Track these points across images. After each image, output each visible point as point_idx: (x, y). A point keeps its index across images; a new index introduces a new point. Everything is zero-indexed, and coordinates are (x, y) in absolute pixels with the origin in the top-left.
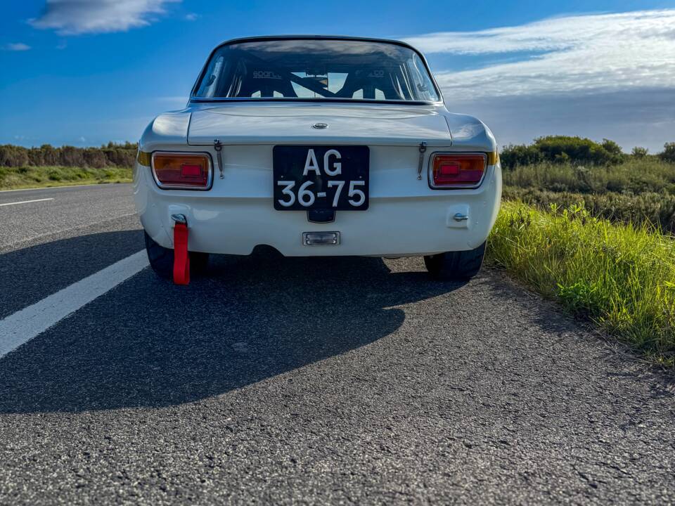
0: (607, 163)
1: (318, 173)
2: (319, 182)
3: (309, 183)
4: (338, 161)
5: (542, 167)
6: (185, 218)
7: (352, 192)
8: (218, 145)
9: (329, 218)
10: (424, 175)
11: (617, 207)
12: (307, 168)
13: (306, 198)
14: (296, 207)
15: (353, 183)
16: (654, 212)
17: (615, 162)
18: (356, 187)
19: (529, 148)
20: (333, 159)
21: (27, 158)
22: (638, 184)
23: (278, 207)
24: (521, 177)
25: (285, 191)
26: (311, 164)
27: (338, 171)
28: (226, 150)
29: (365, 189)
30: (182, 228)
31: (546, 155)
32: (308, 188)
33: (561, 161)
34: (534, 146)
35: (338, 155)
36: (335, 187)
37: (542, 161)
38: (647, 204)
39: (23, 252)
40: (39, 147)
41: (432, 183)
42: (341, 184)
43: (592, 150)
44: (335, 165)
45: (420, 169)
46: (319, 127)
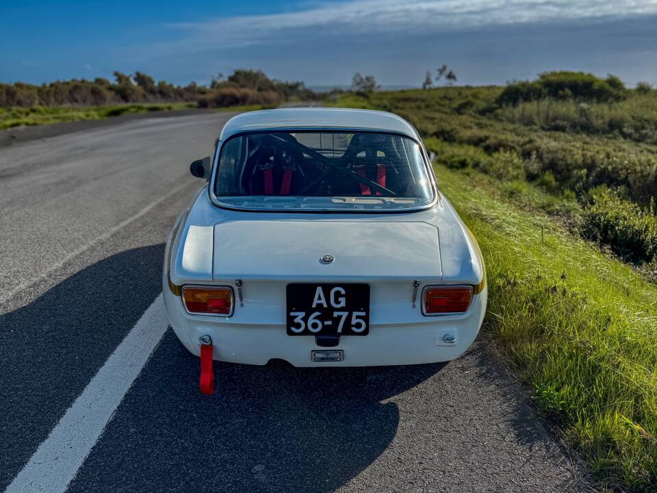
0: (610, 100)
1: (325, 305)
2: (326, 313)
3: (317, 314)
4: (343, 296)
5: (545, 103)
6: (210, 339)
7: (354, 321)
8: (240, 283)
9: (336, 343)
10: (418, 304)
11: (614, 166)
12: (316, 302)
13: (315, 326)
14: (306, 332)
15: (355, 314)
16: (649, 175)
17: (618, 99)
18: (358, 317)
19: (532, 85)
20: (338, 294)
21: (37, 96)
22: (640, 121)
23: (290, 333)
24: (523, 115)
25: (296, 321)
26: (319, 298)
27: (343, 303)
28: (244, 286)
29: (366, 319)
30: (208, 348)
31: (550, 91)
32: (315, 318)
33: (564, 98)
34: (538, 82)
35: (343, 292)
36: (340, 317)
37: (545, 97)
38: (643, 168)
39: (57, 289)
40: (48, 85)
41: (424, 311)
42: (345, 314)
43: (596, 86)
44: (340, 299)
45: (414, 300)
46: (326, 261)
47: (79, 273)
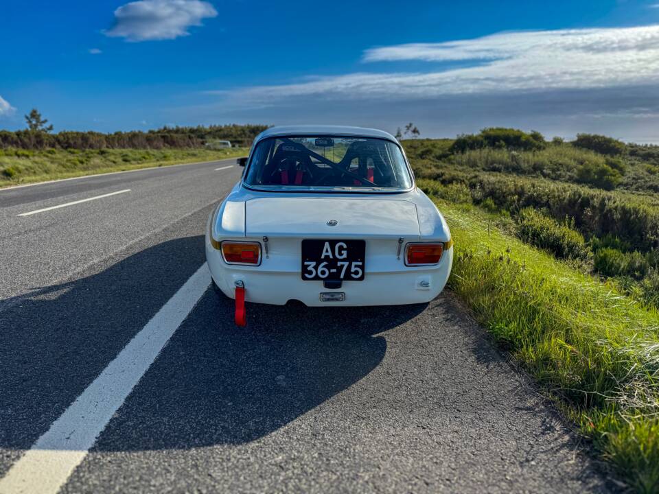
0: (534, 149)
1: (331, 257)
2: (332, 263)
3: (325, 263)
4: (344, 249)
5: (485, 151)
6: (243, 283)
7: (353, 269)
8: (266, 239)
9: (339, 286)
10: (401, 256)
11: (538, 193)
12: (324, 254)
13: (323, 273)
14: (317, 278)
15: (354, 264)
16: (564, 198)
17: (539, 148)
18: (356, 266)
19: (476, 137)
20: (341, 248)
21: (105, 142)
22: (556, 165)
23: (304, 278)
24: (469, 159)
25: (309, 269)
26: (327, 251)
27: (345, 255)
28: (269, 242)
29: (362, 267)
30: (241, 290)
31: (489, 143)
32: (324, 267)
33: (500, 147)
34: (480, 135)
35: (345, 246)
36: (342, 266)
37: (485, 146)
38: (560, 194)
40: (113, 133)
41: (407, 263)
42: (346, 264)
43: (523, 139)
44: (343, 252)
45: (399, 253)
46: (332, 224)
47: (139, 253)
